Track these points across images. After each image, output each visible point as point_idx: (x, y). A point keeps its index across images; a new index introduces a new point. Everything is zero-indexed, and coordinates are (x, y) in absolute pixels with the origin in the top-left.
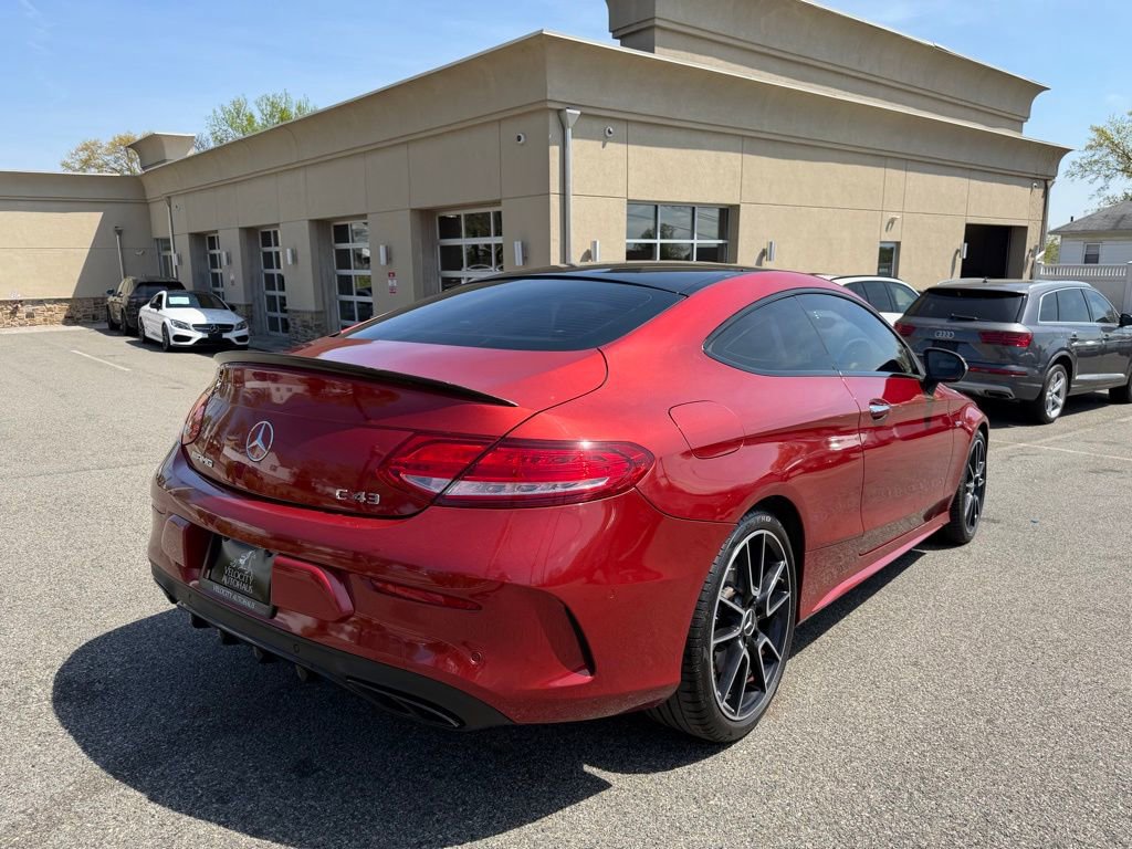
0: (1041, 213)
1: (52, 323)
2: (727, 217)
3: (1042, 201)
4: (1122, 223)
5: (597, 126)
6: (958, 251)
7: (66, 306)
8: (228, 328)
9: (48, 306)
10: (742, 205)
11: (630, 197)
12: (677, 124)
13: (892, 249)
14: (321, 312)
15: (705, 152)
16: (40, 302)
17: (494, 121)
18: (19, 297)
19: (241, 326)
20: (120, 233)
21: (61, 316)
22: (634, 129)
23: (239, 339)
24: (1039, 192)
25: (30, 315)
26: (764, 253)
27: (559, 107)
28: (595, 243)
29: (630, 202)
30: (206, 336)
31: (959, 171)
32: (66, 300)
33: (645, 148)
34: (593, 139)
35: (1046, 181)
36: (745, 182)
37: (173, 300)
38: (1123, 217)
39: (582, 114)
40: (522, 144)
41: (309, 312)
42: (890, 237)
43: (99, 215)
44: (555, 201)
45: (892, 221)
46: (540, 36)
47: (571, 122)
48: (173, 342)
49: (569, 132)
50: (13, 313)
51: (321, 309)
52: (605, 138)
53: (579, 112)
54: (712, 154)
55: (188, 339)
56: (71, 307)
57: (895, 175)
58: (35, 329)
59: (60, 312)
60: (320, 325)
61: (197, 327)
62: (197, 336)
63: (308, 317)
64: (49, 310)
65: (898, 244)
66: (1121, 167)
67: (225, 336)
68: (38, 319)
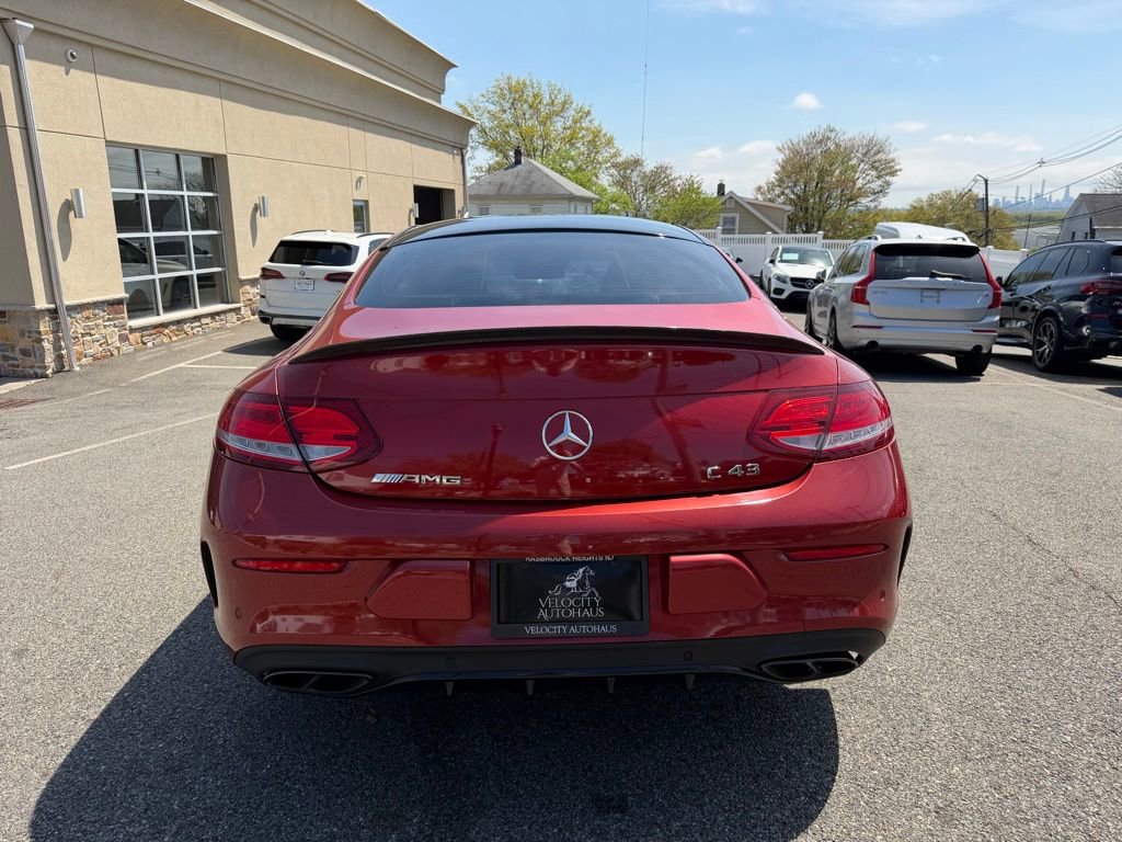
0: (461, 177)
2: (213, 168)
3: (461, 167)
4: (503, 189)
5: (54, 46)
6: (411, 211)
10: (229, 156)
11: (108, 139)
12: (150, 57)
13: (362, 207)
15: (183, 93)
22: (100, 56)
24: (458, 158)
26: (256, 208)
27: (5, 15)
28: (77, 191)
29: (109, 144)
31: (403, 135)
33: (117, 81)
34: (53, 62)
35: (461, 149)
36: (228, 132)
38: (502, 185)
39: (36, 29)
42: (360, 195)
44: (15, 137)
45: (359, 180)
47: (21, 37)
49: (21, 49)
52: (69, 63)
53: (32, 26)
54: (191, 96)
57: (356, 134)
65: (366, 202)
66: (481, 140)
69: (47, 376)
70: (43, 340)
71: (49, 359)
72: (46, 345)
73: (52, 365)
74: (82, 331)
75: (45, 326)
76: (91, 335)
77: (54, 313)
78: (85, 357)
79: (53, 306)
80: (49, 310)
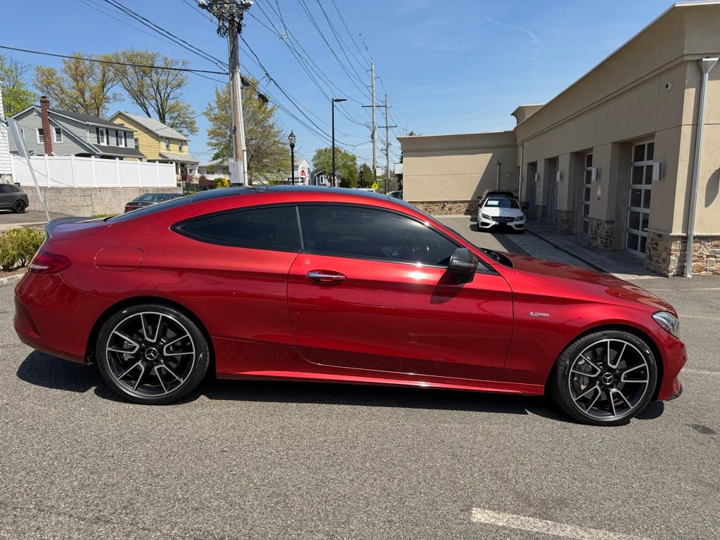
1: (459, 213)
7: (467, 204)
8: (512, 219)
9: (459, 204)
14: (571, 212)
16: (455, 202)
17: (656, 76)
18: (446, 200)
19: (521, 218)
20: (500, 164)
21: (464, 210)
23: (516, 226)
25: (450, 209)
27: (698, 58)
30: (498, 223)
32: (468, 201)
37: (490, 203)
40: (670, 90)
41: (564, 211)
43: (490, 155)
44: (686, 132)
46: (674, 9)
47: (708, 68)
48: (480, 226)
49: (707, 76)
50: (443, 207)
51: (572, 209)
53: (717, 59)
55: (488, 224)
56: (469, 205)
58: (452, 216)
59: (464, 207)
60: (569, 220)
61: (494, 218)
62: (493, 223)
63: (564, 214)
64: (459, 206)
67: (508, 224)
68: (454, 211)
69: (667, 277)
70: (671, 254)
71: (673, 267)
72: (673, 258)
73: (675, 271)
74: (708, 254)
75: (676, 247)
76: (715, 257)
77: (684, 240)
78: (706, 270)
79: (685, 234)
80: (682, 237)
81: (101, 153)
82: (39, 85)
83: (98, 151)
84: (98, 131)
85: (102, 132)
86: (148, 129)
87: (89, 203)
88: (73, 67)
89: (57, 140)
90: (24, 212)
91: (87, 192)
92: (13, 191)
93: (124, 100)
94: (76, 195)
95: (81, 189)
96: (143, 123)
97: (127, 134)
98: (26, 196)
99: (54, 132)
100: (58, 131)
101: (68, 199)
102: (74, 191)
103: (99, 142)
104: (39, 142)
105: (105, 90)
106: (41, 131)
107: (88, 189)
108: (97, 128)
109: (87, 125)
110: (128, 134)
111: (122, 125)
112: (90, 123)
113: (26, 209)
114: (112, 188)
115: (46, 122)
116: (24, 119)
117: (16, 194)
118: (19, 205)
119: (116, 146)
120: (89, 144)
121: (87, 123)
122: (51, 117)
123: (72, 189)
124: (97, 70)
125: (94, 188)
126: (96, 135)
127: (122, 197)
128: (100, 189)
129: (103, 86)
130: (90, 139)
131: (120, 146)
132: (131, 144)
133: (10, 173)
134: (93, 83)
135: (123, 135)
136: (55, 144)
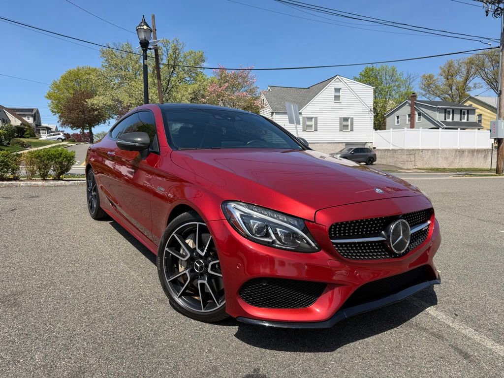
81: (445, 126)
82: (423, 87)
83: (442, 125)
84: (446, 111)
85: (449, 112)
86: (490, 106)
87: (413, 159)
88: (447, 71)
89: (418, 120)
90: (372, 165)
91: (412, 152)
92: (368, 152)
93: (482, 87)
94: (404, 154)
95: (408, 150)
96: (488, 103)
97: (469, 112)
98: (375, 155)
99: (417, 115)
100: (419, 114)
101: (399, 156)
102: (403, 151)
103: (445, 119)
104: (407, 123)
105: (468, 82)
106: (409, 115)
107: (413, 150)
108: (445, 110)
109: (438, 108)
110: (471, 111)
111: (471, 106)
112: (440, 107)
113: (374, 163)
114: (433, 150)
115: (413, 109)
116: (401, 109)
117: (369, 153)
118: (370, 160)
119: (459, 121)
120: (438, 121)
121: (438, 106)
122: (416, 106)
123: (402, 150)
124: (463, 70)
125: (419, 150)
126: (444, 114)
127: (439, 156)
128: (423, 150)
129: (466, 80)
130: (439, 117)
131: (463, 121)
132: (473, 118)
133: (371, 141)
134: (459, 79)
135: (466, 113)
136: (417, 123)
